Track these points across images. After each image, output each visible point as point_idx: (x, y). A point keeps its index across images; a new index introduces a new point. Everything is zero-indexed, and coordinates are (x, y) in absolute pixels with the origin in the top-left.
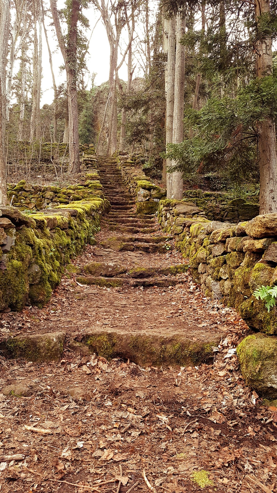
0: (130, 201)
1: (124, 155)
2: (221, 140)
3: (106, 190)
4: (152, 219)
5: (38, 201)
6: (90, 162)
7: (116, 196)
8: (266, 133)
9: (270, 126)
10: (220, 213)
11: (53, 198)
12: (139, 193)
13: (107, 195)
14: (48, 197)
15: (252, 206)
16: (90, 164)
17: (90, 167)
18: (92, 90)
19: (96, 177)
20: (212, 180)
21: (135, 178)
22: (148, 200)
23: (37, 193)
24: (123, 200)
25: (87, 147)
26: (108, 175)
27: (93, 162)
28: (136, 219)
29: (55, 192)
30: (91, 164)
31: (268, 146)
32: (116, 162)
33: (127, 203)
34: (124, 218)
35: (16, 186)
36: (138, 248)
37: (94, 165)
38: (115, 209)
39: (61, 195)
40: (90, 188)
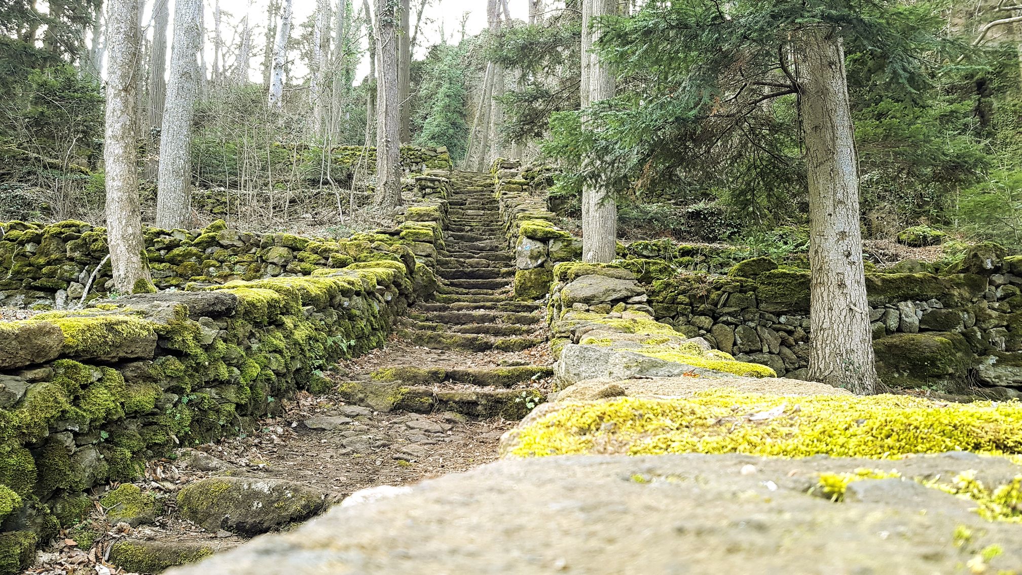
0: (504, 270)
1: (511, 168)
2: (688, 88)
3: (456, 243)
4: (535, 313)
5: (250, 270)
6: (429, 184)
7: (473, 257)
8: (821, 80)
9: (831, 64)
10: (707, 297)
11: (287, 262)
12: (519, 248)
13: (451, 256)
14: (275, 261)
15: (794, 276)
16: (428, 187)
17: (429, 194)
18: (461, 43)
19: (428, 215)
20: (706, 219)
21: (520, 215)
22: (542, 265)
23: (250, 250)
24: (489, 266)
25: (433, 154)
26: (469, 211)
27: (436, 183)
28: (492, 313)
29: (294, 249)
30: (433, 188)
31: (828, 113)
32: (493, 184)
33: (498, 274)
34: (464, 312)
35: (200, 234)
36: (443, 403)
37: (439, 189)
38: (465, 288)
39: (305, 254)
40: (403, 238)
